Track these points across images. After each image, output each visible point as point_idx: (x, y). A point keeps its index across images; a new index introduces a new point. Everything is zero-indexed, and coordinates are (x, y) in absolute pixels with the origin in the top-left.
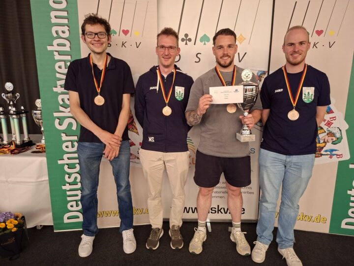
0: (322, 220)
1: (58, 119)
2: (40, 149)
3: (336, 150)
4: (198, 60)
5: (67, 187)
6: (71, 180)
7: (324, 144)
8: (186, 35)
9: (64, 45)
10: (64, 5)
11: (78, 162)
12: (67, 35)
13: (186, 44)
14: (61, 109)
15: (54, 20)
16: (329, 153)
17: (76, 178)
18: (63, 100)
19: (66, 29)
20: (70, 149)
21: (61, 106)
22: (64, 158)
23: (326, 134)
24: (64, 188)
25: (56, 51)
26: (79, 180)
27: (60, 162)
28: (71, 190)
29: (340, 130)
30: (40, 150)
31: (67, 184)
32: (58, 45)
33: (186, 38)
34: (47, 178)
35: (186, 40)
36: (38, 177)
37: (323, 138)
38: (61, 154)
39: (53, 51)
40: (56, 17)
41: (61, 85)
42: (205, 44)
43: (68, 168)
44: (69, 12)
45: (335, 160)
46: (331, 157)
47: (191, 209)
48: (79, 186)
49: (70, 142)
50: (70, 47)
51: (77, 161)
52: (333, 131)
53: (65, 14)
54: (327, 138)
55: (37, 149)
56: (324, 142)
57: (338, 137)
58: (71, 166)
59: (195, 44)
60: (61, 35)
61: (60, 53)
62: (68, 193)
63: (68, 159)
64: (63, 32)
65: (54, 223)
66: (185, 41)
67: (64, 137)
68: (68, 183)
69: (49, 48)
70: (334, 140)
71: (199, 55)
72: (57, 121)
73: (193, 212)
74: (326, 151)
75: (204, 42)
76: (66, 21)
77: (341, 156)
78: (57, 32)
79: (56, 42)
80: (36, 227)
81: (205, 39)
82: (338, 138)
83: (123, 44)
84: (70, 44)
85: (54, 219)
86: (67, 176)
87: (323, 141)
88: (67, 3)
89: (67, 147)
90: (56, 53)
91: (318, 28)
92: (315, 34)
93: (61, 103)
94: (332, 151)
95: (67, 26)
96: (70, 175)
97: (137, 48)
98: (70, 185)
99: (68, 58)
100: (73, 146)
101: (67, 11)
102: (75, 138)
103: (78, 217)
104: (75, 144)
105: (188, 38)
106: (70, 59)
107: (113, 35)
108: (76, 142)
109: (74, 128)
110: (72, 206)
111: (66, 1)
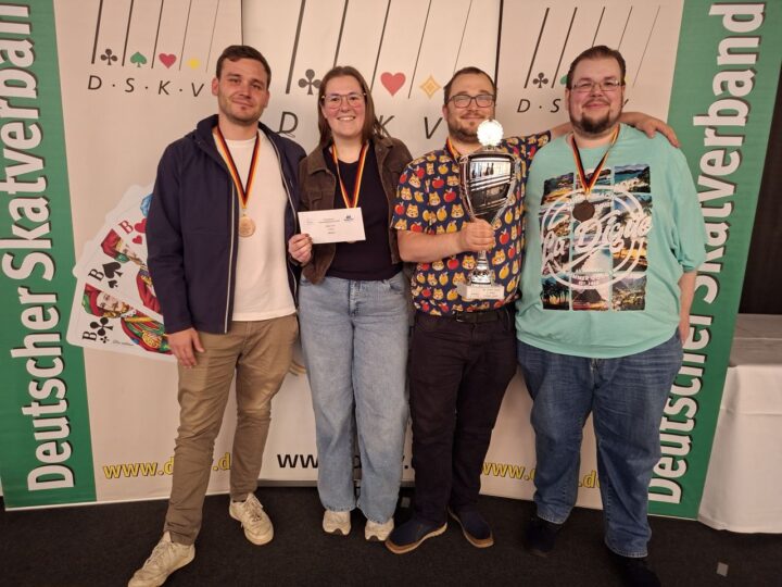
1: (9, 253)
5: (35, 410)
6: (44, 394)
8: (310, 73)
9: (23, 85)
11: (60, 354)
12: (27, 61)
13: (310, 92)
14: (16, 231)
17: (54, 390)
18: (20, 211)
19: (25, 46)
20: (40, 325)
21: (16, 224)
22: (26, 345)
24: (26, 411)
25: (2, 98)
26: (61, 394)
27: (15, 353)
28: (43, 417)
31: (33, 404)
32: (7, 83)
33: (310, 78)
35: (310, 84)
38: (17, 335)
40: (3, 19)
41: (15, 177)
43: (36, 366)
44: (33, 9)
48: (62, 407)
49: (40, 309)
50: (36, 89)
51: (57, 351)
53: (24, 12)
58: (43, 363)
60: (15, 60)
61: (12, 103)
62: (37, 424)
63: (36, 345)
64: (19, 54)
65: (4, 491)
66: (308, 86)
67: (25, 297)
68: (36, 401)
72: (7, 259)
76: (24, 29)
78: (3, 54)
83: (161, 87)
84: (37, 83)
85: (5, 481)
86: (33, 385)
89: (32, 319)
90: (3, 104)
93: (16, 217)
95: (29, 41)
96: (40, 382)
97: (196, 95)
98: (40, 405)
99: (33, 114)
100: (46, 318)
101: (28, 7)
102: (51, 299)
103: (61, 478)
104: (52, 312)
105: (313, 81)
106: (36, 117)
107: (139, 66)
108: (53, 309)
109: (48, 275)
110: (46, 453)
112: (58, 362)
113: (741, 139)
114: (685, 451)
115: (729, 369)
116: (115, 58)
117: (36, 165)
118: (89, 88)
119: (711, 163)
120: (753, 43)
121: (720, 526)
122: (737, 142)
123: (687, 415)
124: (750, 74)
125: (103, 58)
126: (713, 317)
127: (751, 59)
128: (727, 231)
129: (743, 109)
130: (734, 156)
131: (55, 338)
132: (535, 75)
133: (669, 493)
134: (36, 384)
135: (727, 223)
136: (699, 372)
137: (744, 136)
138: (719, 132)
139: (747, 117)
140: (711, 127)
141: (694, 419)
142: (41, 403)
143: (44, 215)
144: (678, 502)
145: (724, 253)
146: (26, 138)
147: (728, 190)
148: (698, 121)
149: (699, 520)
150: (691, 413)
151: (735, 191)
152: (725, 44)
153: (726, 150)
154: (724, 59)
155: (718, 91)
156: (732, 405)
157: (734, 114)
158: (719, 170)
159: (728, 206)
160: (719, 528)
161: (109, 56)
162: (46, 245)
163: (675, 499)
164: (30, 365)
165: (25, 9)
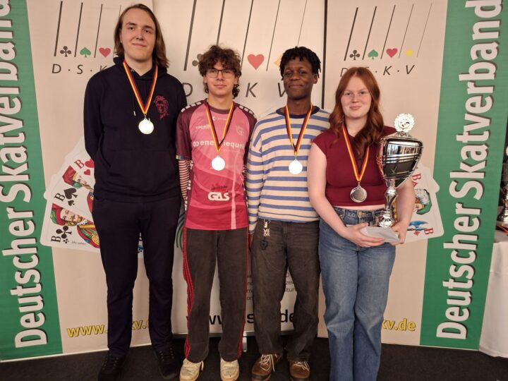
0: (409, 326)
3: (423, 223)
6: (25, 280)
9: (8, 72)
10: (6, 11)
11: (36, 252)
14: (5, 170)
16: (413, 227)
17: (32, 277)
18: (7, 156)
19: (9, 47)
20: (22, 233)
21: (5, 165)
22: (13, 247)
24: (13, 292)
26: (37, 279)
27: (5, 253)
28: (25, 296)
29: (428, 194)
31: (18, 287)
41: (3, 134)
43: (20, 261)
44: (13, 21)
45: (423, 237)
46: (417, 233)
47: (217, 318)
48: (38, 289)
49: (22, 222)
50: (17, 75)
51: (34, 250)
52: (418, 195)
53: (7, 24)
57: (425, 203)
58: (24, 259)
60: (2, 56)
63: (19, 247)
64: (6, 52)
67: (11, 214)
68: (20, 285)
70: (420, 208)
76: (9, 35)
77: (431, 231)
82: (425, 205)
84: (18, 71)
86: (18, 274)
88: (10, 8)
89: (16, 229)
91: (390, 46)
92: (385, 54)
93: (5, 160)
94: (418, 223)
95: (12, 42)
96: (22, 272)
98: (23, 288)
99: (15, 91)
100: (26, 228)
101: (11, 20)
102: (30, 215)
103: (38, 338)
104: (30, 223)
106: (18, 93)
107: (86, 57)
108: (30, 221)
109: (27, 199)
110: (27, 321)
111: (9, 5)
112: (34, 258)
113: (492, 88)
114: (467, 302)
115: (495, 244)
116: (70, 52)
117: (18, 124)
118: (53, 72)
119: (473, 105)
120: (496, 24)
121: (495, 354)
122: (490, 90)
123: (467, 277)
124: (495, 45)
125: (62, 52)
126: (481, 209)
127: (495, 35)
128: (487, 150)
129: (492, 68)
130: (489, 100)
131: (33, 241)
132: (351, 52)
133: (458, 332)
134: (20, 273)
135: (486, 145)
136: (473, 247)
137: (494, 86)
138: (477, 84)
139: (495, 74)
140: (471, 81)
141: (472, 280)
142: (23, 286)
143: (24, 158)
144: (464, 338)
145: (486, 165)
146: (11, 107)
147: (485, 123)
148: (462, 77)
149: (480, 350)
150: (470, 276)
151: (490, 123)
152: (477, 26)
153: (482, 96)
154: (477, 36)
155: (474, 57)
156: (498, 269)
157: (486, 71)
158: (478, 110)
159: (486, 134)
160: (495, 355)
161: (66, 51)
162: (25, 178)
163: (463, 336)
164: (16, 260)
165: (9, 22)
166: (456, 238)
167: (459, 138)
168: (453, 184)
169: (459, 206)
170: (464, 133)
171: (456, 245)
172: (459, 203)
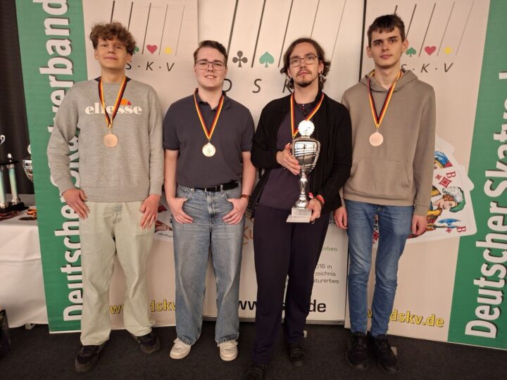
0: (437, 322)
2: (32, 214)
4: (257, 89)
5: (68, 269)
6: (74, 259)
7: (438, 212)
8: (240, 53)
9: (64, 67)
10: (63, 10)
12: (68, 52)
13: (240, 66)
15: (49, 32)
16: (445, 224)
19: (66, 43)
20: (72, 215)
22: (64, 228)
23: (441, 197)
24: (63, 270)
25: (52, 75)
27: (58, 233)
28: (74, 274)
29: (462, 192)
30: (32, 216)
31: (68, 265)
32: (55, 66)
33: (240, 57)
34: (40, 257)
35: (240, 60)
36: (27, 254)
37: (437, 203)
38: (59, 222)
39: (48, 75)
40: (52, 27)
42: (267, 66)
43: (70, 242)
44: (71, 21)
45: (455, 234)
46: (449, 231)
50: (72, 69)
52: (452, 193)
53: (65, 22)
54: (442, 203)
55: (28, 214)
56: (439, 208)
57: (459, 201)
58: (75, 240)
59: (252, 66)
60: (60, 52)
61: (58, 78)
62: (70, 278)
63: (70, 228)
64: (63, 48)
65: (49, 321)
66: (238, 62)
68: (69, 263)
69: (43, 71)
70: (454, 205)
71: (258, 82)
73: (251, 309)
74: (442, 222)
75: (264, 64)
76: (66, 33)
77: (464, 229)
78: (53, 48)
79: (52, 62)
80: (24, 326)
81: (267, 58)
82: (458, 203)
83: (148, 66)
84: (73, 65)
85: (50, 315)
86: (67, 254)
87: (437, 207)
88: (68, 7)
89: (68, 212)
90: (53, 79)
91: (429, 44)
92: (424, 52)
95: (68, 39)
96: (72, 252)
97: (169, 70)
98: (72, 266)
99: (70, 85)
101: (69, 19)
105: (242, 58)
110: (75, 297)
111: (67, 4)
114: (498, 301)
123: (499, 276)
133: (488, 330)
134: (69, 253)
136: (506, 246)
141: (505, 279)
143: (76, 147)
144: (494, 337)
148: (502, 76)
150: (502, 275)
163: (492, 334)
165: (67, 20)
166: (489, 237)
167: (496, 137)
168: (489, 183)
169: (493, 205)
170: (502, 132)
171: (489, 244)
172: (494, 202)
